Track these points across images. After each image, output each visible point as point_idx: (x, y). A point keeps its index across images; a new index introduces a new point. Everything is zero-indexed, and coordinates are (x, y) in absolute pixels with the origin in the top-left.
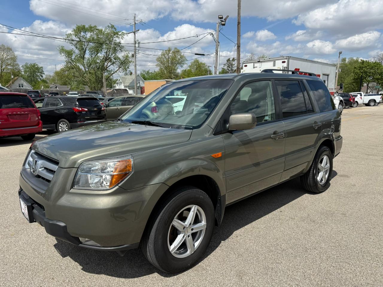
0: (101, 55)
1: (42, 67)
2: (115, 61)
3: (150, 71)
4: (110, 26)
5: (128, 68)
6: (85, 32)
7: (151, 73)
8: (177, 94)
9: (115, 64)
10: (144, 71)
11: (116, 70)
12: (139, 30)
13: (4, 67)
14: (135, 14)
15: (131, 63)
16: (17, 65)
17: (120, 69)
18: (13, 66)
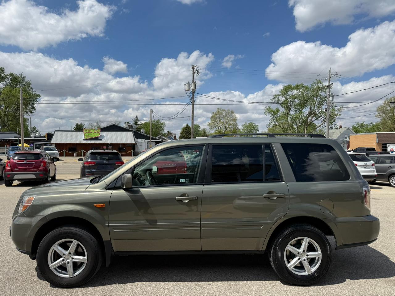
0: (306, 111)
1: (258, 126)
2: (320, 115)
3: (365, 123)
4: (316, 82)
5: (334, 121)
6: (292, 90)
7: (367, 125)
8: (391, 148)
9: (319, 119)
10: (358, 124)
11: (320, 124)
12: (333, 83)
13: (227, 127)
14: (330, 68)
15: (338, 116)
16: (237, 125)
17: (325, 123)
18: (234, 126)
